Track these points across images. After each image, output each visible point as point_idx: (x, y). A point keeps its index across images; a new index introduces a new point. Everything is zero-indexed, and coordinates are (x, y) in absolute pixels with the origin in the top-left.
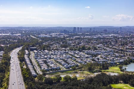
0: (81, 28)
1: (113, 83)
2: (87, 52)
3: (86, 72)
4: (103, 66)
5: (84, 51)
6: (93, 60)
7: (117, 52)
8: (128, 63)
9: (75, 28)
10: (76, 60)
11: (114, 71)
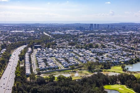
0: (98, 25)
1: (110, 83)
2: (94, 50)
3: (85, 72)
4: (105, 66)
5: (91, 49)
6: (97, 59)
7: (126, 51)
8: (134, 62)
9: (92, 25)
10: (78, 58)
11: (116, 71)
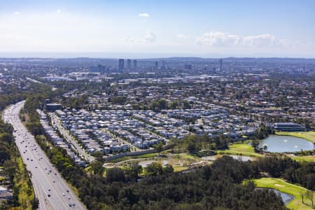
0: (135, 61)
1: (250, 176)
2: (171, 113)
3: (184, 155)
4: (218, 143)
5: (166, 111)
6: (191, 130)
7: (234, 113)
8: (264, 136)
9: (121, 61)
10: (154, 129)
11: (243, 153)
